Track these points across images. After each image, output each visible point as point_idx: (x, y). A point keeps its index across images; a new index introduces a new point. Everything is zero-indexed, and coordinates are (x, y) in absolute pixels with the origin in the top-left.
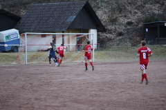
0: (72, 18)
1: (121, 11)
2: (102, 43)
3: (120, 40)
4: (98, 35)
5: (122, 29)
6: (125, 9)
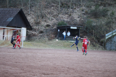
0: (10, 19)
1: (43, 17)
2: (29, 37)
3: (41, 36)
4: (27, 32)
5: (42, 29)
6: (46, 16)
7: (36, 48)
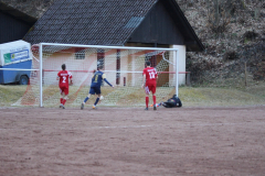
0: (136, 22)
1: (233, 11)
2: (195, 74)
3: (232, 68)
4: (188, 57)
5: (234, 46)
6: (242, 6)
7: (217, 104)
